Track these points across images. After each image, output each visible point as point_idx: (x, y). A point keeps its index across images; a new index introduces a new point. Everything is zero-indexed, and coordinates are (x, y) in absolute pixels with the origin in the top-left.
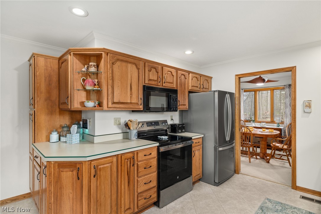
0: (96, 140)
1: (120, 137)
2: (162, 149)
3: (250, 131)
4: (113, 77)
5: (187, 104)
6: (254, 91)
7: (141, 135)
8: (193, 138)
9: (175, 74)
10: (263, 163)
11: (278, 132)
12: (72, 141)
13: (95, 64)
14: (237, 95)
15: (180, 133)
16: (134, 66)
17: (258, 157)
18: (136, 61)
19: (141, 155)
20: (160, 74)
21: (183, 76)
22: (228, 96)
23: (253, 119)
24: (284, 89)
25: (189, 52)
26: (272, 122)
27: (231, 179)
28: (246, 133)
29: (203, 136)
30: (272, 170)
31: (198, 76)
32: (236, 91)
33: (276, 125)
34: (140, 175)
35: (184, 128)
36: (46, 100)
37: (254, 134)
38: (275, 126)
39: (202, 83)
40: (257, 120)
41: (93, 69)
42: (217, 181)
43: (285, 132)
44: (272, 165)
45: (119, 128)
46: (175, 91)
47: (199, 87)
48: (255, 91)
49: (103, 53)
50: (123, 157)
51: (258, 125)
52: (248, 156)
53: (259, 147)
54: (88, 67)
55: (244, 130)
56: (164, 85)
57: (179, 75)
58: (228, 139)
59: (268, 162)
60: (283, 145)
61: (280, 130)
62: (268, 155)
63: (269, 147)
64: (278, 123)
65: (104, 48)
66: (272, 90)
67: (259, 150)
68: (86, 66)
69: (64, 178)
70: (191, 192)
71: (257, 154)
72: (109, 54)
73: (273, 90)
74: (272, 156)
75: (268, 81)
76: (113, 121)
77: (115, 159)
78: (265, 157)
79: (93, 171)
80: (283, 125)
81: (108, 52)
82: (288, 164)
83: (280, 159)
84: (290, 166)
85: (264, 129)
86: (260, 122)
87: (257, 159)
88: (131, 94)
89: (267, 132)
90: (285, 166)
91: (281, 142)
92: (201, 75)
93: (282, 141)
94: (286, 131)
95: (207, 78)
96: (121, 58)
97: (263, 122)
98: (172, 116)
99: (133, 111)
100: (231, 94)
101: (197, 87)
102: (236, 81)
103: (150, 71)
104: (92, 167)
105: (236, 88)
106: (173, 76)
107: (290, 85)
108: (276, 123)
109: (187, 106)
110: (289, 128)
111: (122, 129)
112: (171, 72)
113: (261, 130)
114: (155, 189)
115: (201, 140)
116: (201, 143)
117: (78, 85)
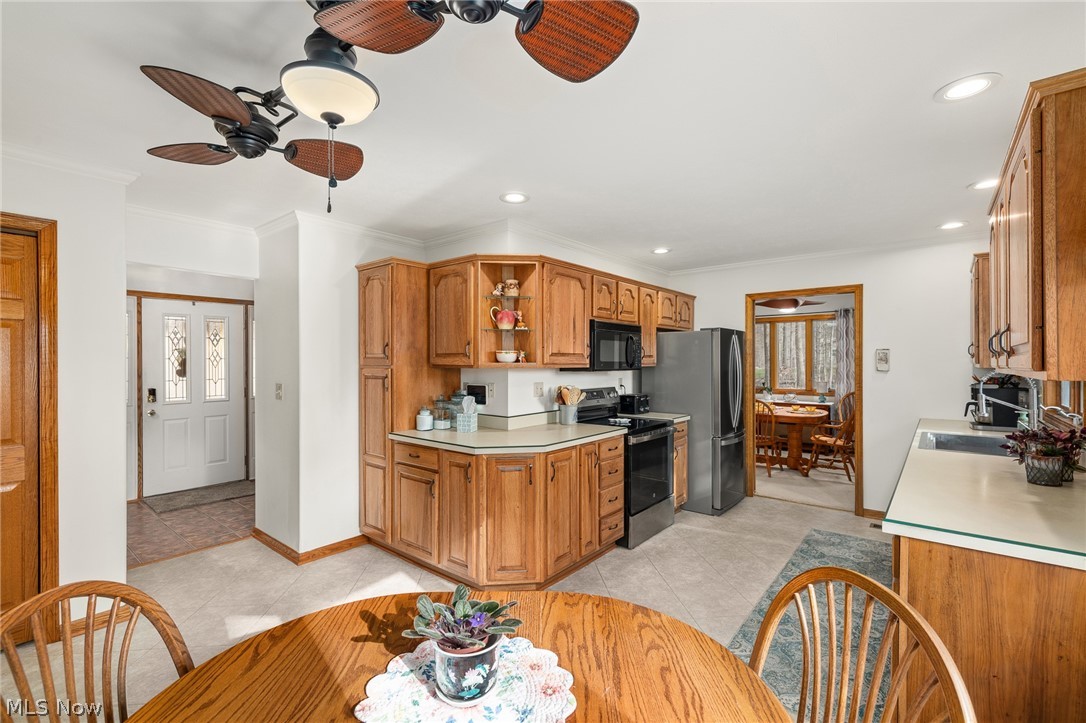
0: (512, 424)
1: (543, 419)
2: (633, 440)
3: (770, 410)
4: (550, 307)
5: (655, 354)
6: (770, 322)
7: (586, 416)
8: (676, 421)
9: (635, 295)
10: (798, 478)
11: (825, 413)
12: (469, 426)
13: (516, 282)
14: (749, 337)
15: (643, 413)
16: (578, 283)
17: (784, 467)
18: (580, 275)
19: (604, 448)
20: (614, 295)
21: (648, 297)
22: (735, 338)
23: (768, 385)
24: (834, 319)
25: (661, 251)
26: (810, 392)
27: (740, 504)
28: (760, 416)
29: (688, 418)
30: (817, 489)
31: (672, 297)
32: (746, 327)
33: (817, 398)
34: (603, 484)
35: (646, 403)
36: (409, 348)
37: (777, 417)
38: (815, 401)
39: (678, 310)
40: (778, 387)
41: (513, 292)
42: (718, 505)
43: (837, 414)
44: (815, 481)
45: (542, 403)
46: (637, 329)
47: (674, 318)
48: (773, 321)
49: (537, 263)
50: (583, 450)
51: (778, 398)
52: (765, 465)
53: (785, 449)
54: (503, 288)
55: (759, 408)
56: (620, 317)
57: (643, 296)
58: (735, 424)
59: (806, 475)
60: (834, 439)
61: (827, 408)
62: (806, 461)
63: (807, 446)
64: (823, 395)
65: (543, 254)
66: (810, 320)
67: (785, 454)
68: (500, 286)
69: (506, 483)
70: (673, 526)
71: (782, 461)
72: (546, 265)
73: (812, 320)
74: (814, 466)
75: (806, 303)
76: (531, 390)
77: (574, 453)
78: (798, 467)
79: (550, 470)
80: (833, 398)
81: (544, 261)
82: (847, 477)
83: (830, 467)
84: (850, 480)
85: (795, 407)
86: (784, 392)
87: (782, 469)
88: (574, 338)
89: (802, 413)
90: (840, 480)
91: (830, 432)
92: (677, 294)
93: (831, 429)
94: (840, 411)
95: (686, 299)
96: (561, 270)
97: (791, 392)
98: (621, 379)
99: (561, 370)
100: (740, 334)
101: (671, 319)
102: (746, 307)
103: (600, 291)
104: (549, 465)
105: (746, 320)
106: (633, 298)
107: (847, 311)
108: (818, 395)
109: (655, 359)
110: (844, 404)
111: (546, 407)
112: (631, 291)
113: (790, 409)
114: (621, 515)
115: (685, 427)
116: (685, 432)
117: (484, 322)
